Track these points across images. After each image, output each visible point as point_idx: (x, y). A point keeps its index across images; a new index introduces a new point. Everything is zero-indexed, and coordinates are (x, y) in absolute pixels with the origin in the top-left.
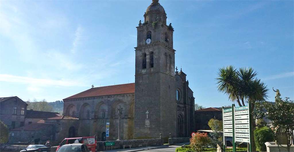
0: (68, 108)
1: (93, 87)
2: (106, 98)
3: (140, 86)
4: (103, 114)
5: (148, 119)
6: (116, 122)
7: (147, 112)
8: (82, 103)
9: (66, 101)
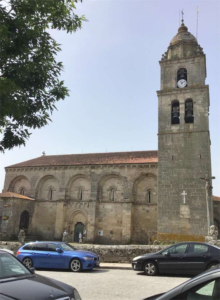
0: (12, 182)
1: (44, 155)
2: (88, 170)
3: (169, 151)
4: (78, 193)
5: (186, 204)
6: (103, 207)
7: (184, 193)
8: (41, 174)
9: (11, 170)
